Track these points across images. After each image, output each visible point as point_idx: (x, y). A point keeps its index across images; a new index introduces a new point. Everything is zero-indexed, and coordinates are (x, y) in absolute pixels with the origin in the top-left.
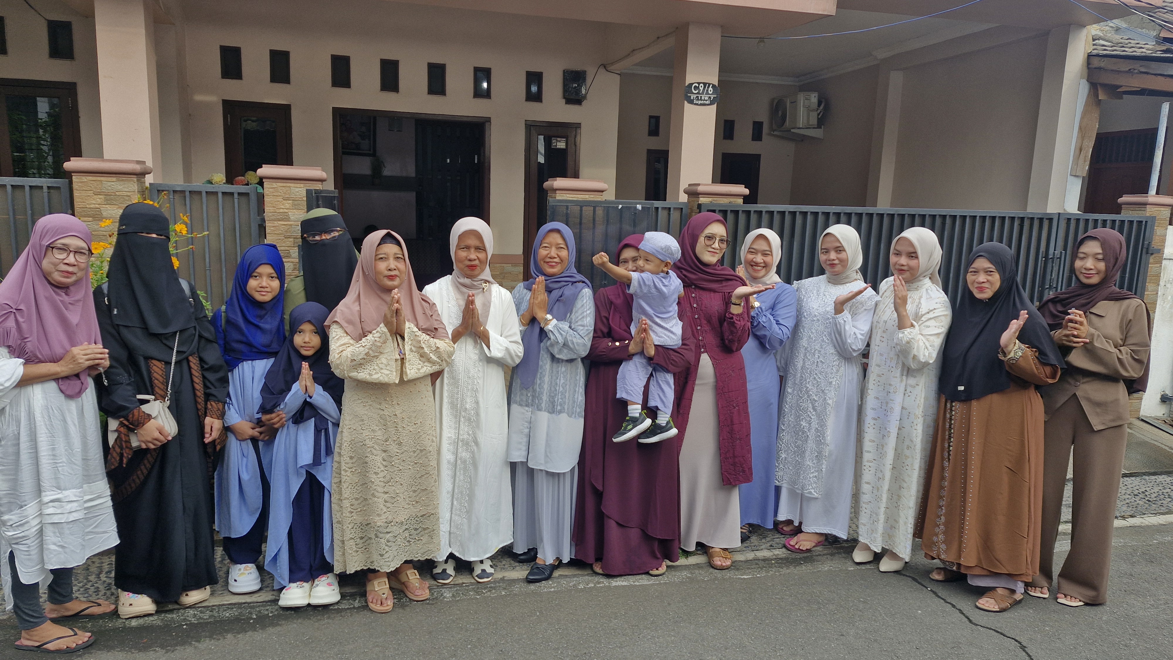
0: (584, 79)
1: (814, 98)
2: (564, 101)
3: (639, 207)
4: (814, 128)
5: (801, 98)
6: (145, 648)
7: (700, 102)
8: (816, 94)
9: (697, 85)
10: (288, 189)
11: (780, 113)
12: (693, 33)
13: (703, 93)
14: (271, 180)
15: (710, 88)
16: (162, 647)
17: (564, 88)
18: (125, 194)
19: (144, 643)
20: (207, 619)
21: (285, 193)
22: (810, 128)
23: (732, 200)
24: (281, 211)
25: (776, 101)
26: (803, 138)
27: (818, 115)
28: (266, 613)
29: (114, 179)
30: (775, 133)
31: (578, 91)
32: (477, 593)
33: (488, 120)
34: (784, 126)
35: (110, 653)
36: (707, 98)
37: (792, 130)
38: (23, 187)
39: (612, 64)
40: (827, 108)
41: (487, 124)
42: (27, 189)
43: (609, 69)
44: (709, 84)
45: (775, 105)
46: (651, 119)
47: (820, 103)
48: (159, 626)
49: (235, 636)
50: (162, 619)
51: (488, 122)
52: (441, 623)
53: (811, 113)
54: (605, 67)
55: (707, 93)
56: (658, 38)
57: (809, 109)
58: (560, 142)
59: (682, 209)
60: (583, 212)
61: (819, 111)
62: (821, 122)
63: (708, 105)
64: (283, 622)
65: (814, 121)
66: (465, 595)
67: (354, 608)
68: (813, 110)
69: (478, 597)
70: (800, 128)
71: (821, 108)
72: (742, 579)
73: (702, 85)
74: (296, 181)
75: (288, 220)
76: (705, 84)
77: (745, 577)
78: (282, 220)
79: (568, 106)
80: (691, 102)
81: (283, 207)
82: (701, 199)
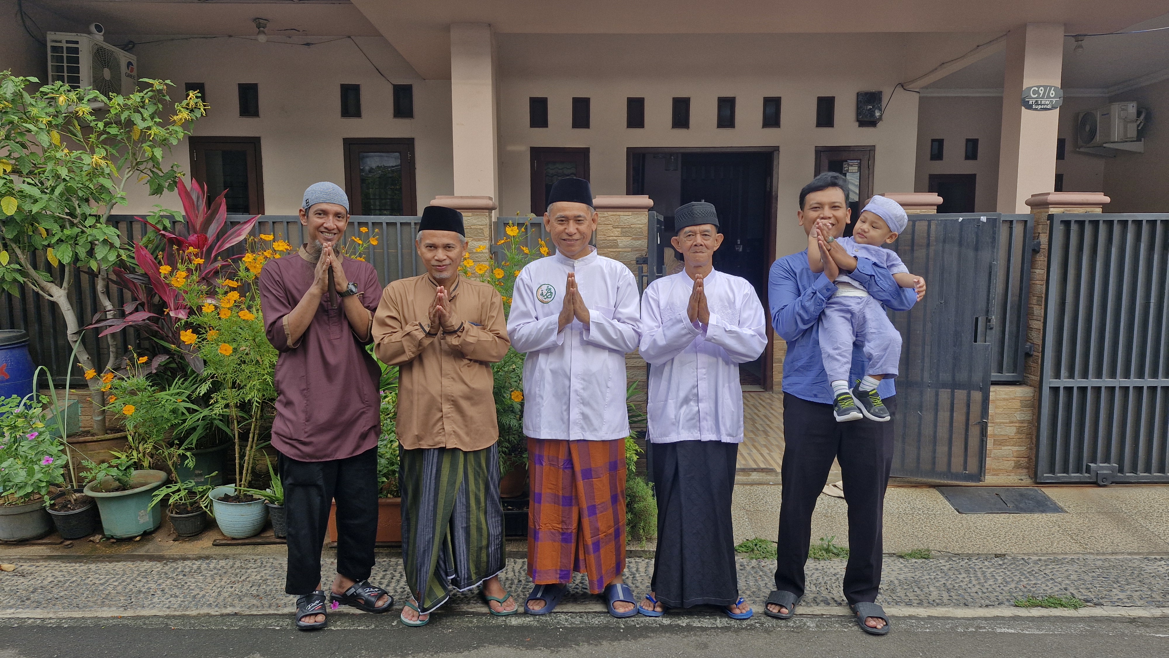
0: (880, 100)
1: (1132, 108)
2: (857, 124)
3: (984, 219)
4: (1134, 141)
5: (1116, 109)
6: (531, 647)
7: (1040, 107)
8: (1135, 104)
9: (1037, 89)
10: (617, 217)
11: (1088, 128)
12: (1031, 35)
13: (1043, 97)
14: (603, 210)
15: (1052, 92)
16: (545, 646)
17: (857, 111)
18: (479, 227)
19: (528, 641)
20: (578, 624)
21: (615, 222)
22: (1126, 141)
23: (1089, 209)
24: (611, 238)
25: (1081, 115)
26: (1116, 153)
27: (1138, 126)
28: (633, 623)
29: (470, 214)
30: (1082, 150)
31: (872, 113)
32: (843, 625)
33: (777, 149)
34: (1092, 142)
35: (501, 648)
36: (1047, 102)
37: (1105, 145)
38: (395, 224)
39: (913, 81)
40: (1148, 118)
41: (775, 153)
42: (399, 225)
43: (906, 88)
44: (1051, 87)
45: (1080, 119)
46: (934, 143)
47: (1139, 114)
48: (536, 627)
49: (610, 643)
50: (538, 621)
51: (776, 150)
52: (815, 653)
53: (1129, 125)
54: (902, 86)
55: (1049, 97)
56: (978, 46)
57: (1126, 121)
58: (852, 166)
59: (1026, 222)
60: (916, 227)
61: (1139, 122)
62: (1141, 134)
63: (1049, 109)
64: (652, 635)
65: (1132, 132)
66: (831, 627)
67: (717, 627)
68: (1132, 122)
69: (846, 630)
70: (1114, 142)
71: (1142, 117)
72: (1157, 637)
73: (1041, 88)
74: (625, 210)
75: (617, 246)
76: (1045, 87)
77: (1161, 636)
78: (611, 247)
79: (861, 128)
80: (1029, 107)
81: (612, 235)
82: (1051, 209)
